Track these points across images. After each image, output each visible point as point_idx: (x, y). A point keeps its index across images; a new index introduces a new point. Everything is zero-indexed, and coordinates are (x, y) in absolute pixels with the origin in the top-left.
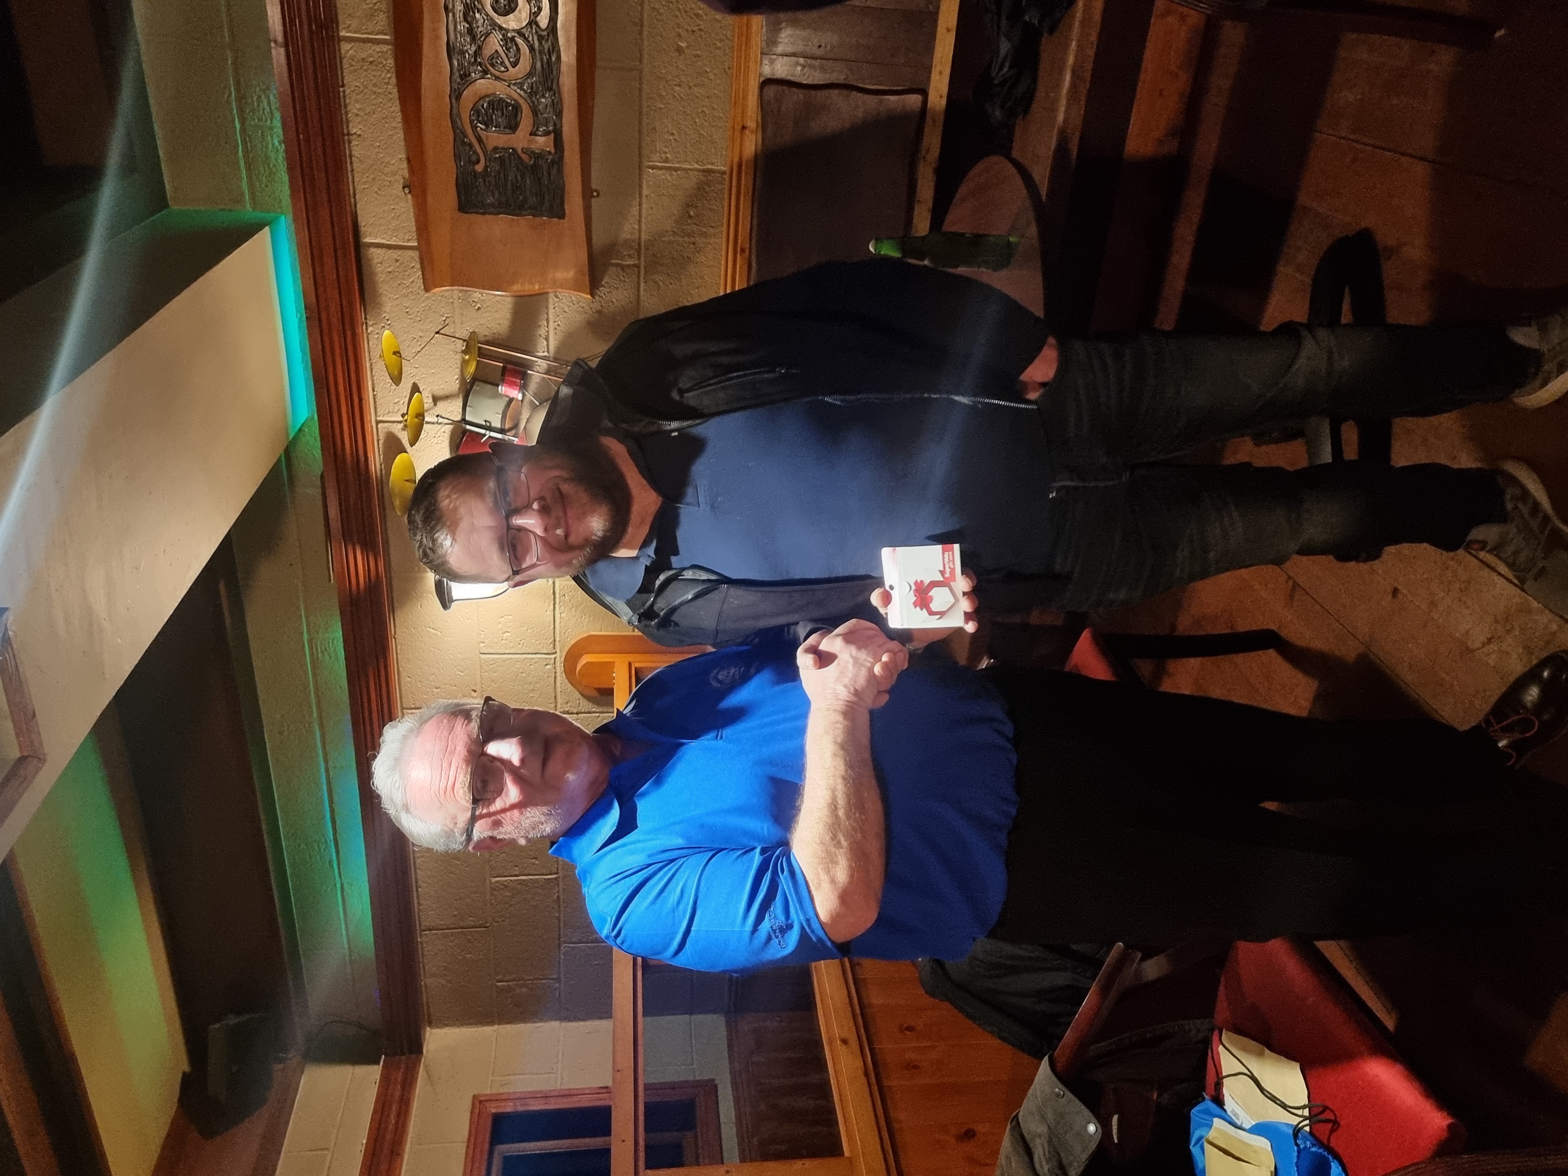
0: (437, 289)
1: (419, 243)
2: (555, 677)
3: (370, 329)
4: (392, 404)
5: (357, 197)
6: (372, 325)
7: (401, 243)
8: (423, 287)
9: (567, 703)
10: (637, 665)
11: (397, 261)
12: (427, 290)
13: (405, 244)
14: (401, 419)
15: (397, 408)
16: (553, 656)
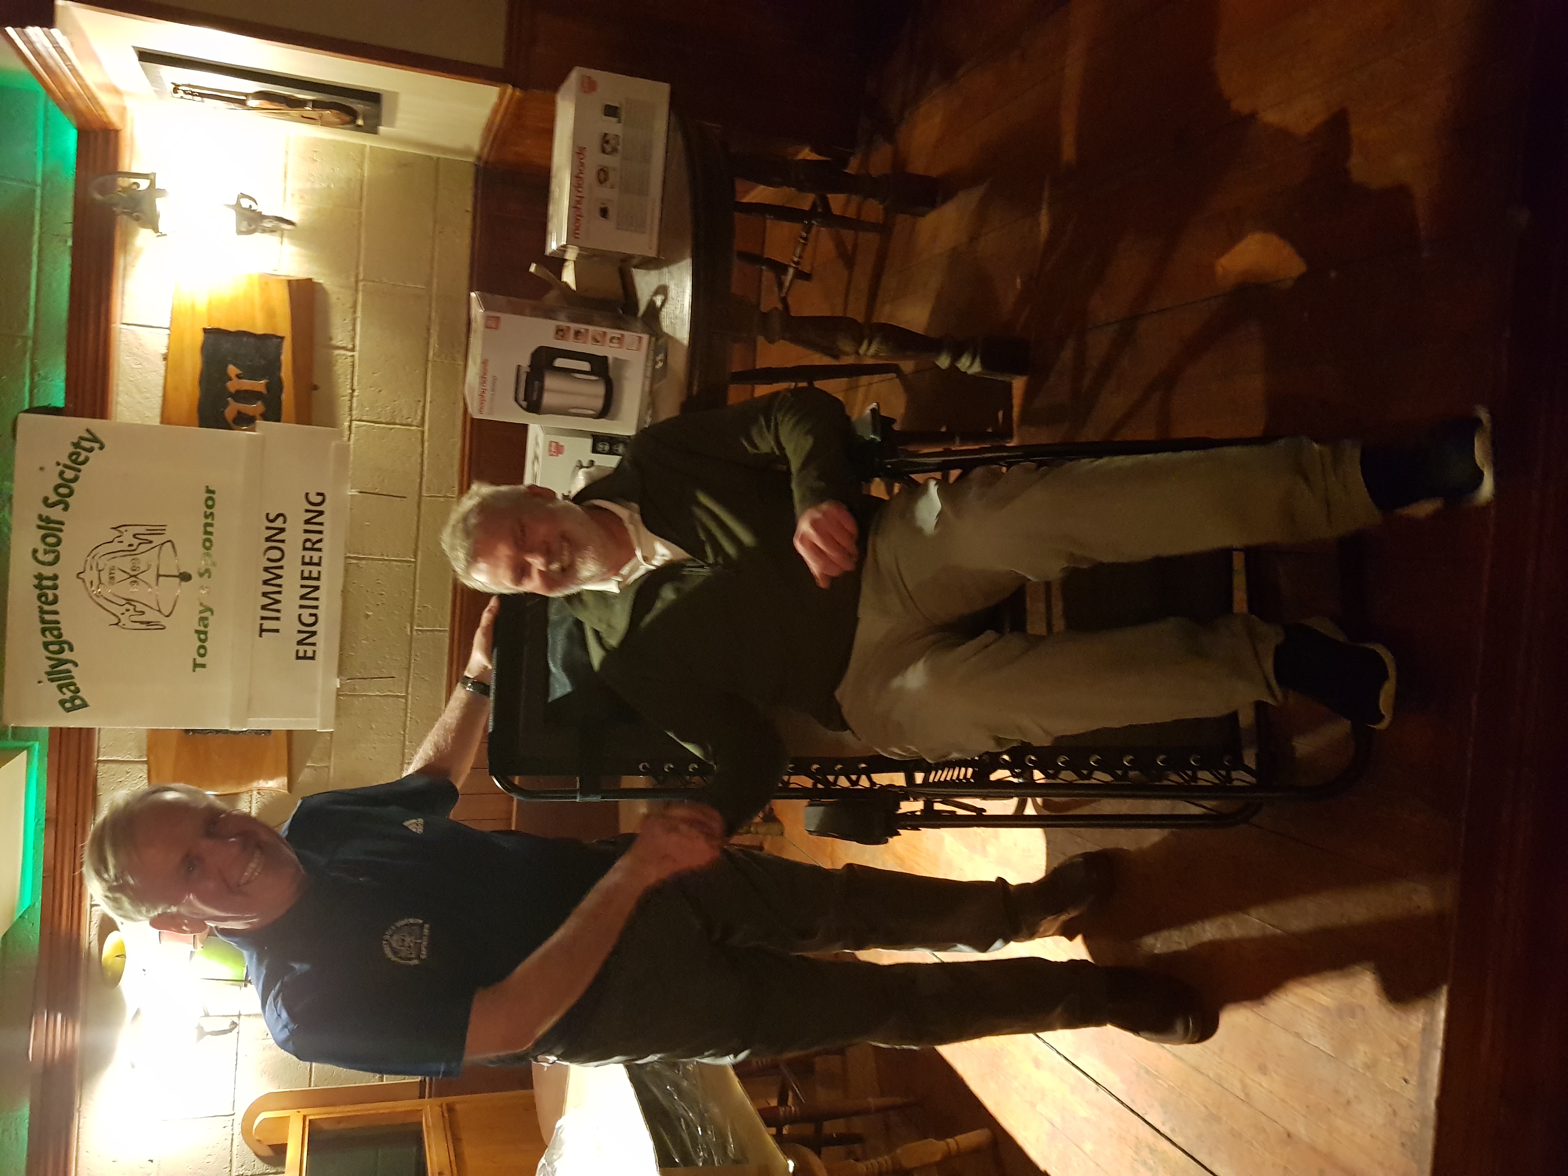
1: (148, 756)
2: (232, 1140)
7: (133, 759)
9: (242, 1166)
10: (311, 1117)
11: (128, 773)
13: (136, 759)
16: (231, 1118)
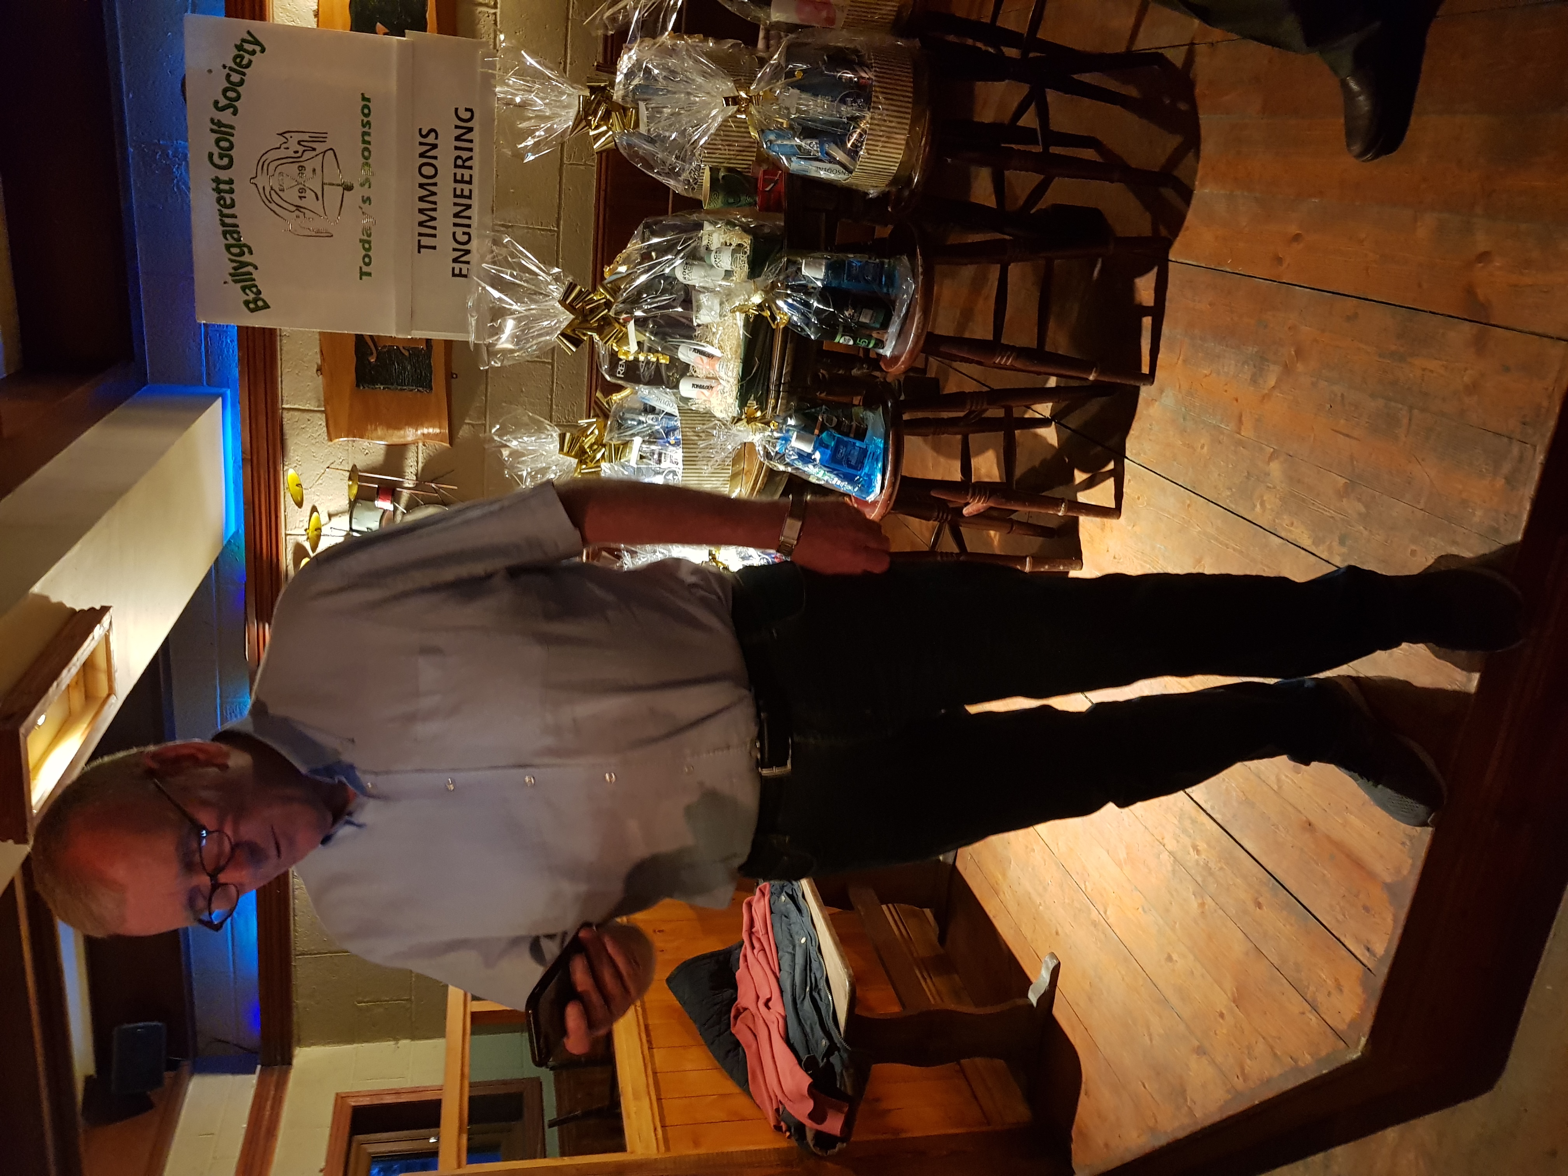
0: (337, 440)
1: (325, 408)
3: (286, 468)
4: (298, 522)
5: (283, 377)
6: (287, 465)
7: (312, 408)
8: (326, 438)
11: (309, 420)
12: (330, 440)
13: (316, 409)
14: (304, 533)
15: (301, 524)
